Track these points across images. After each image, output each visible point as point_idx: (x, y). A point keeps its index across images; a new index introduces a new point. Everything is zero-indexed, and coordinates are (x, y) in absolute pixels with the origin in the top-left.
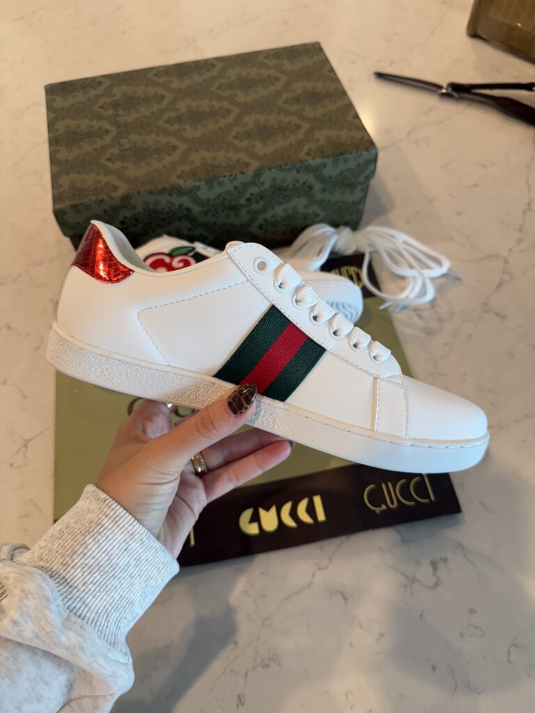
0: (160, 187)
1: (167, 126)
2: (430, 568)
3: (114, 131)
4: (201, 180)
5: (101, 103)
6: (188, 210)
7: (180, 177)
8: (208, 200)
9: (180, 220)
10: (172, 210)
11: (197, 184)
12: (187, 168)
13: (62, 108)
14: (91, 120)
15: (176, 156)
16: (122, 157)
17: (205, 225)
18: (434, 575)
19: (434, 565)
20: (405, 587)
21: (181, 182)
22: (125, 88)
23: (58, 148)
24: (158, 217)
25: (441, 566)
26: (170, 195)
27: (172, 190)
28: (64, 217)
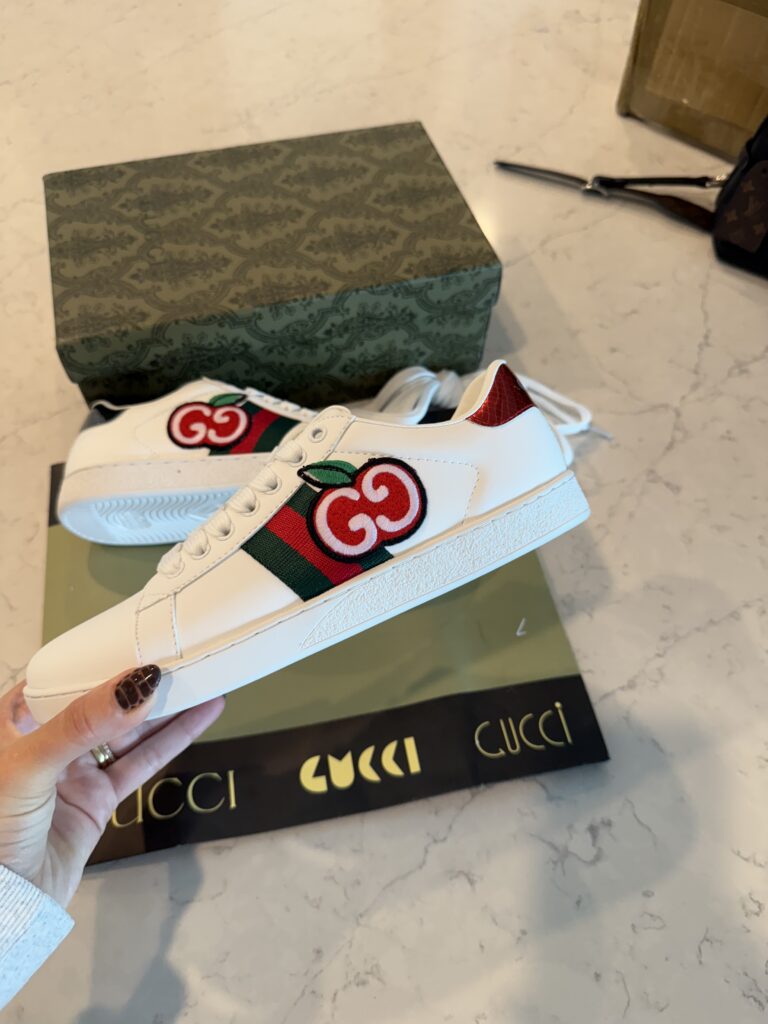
0: (206, 313)
1: (216, 232)
2: (588, 836)
3: (141, 238)
4: (262, 306)
5: (122, 200)
6: (246, 346)
7: (233, 301)
8: (273, 332)
9: (234, 359)
10: (222, 346)
11: (258, 310)
12: (243, 289)
13: (68, 206)
14: (109, 223)
15: (228, 273)
16: (153, 273)
17: (269, 367)
18: (594, 845)
19: (593, 830)
20: (555, 863)
21: (235, 307)
22: (156, 180)
23: (63, 261)
24: (204, 355)
25: (603, 832)
26: (221, 325)
27: (222, 318)
28: (72, 355)
